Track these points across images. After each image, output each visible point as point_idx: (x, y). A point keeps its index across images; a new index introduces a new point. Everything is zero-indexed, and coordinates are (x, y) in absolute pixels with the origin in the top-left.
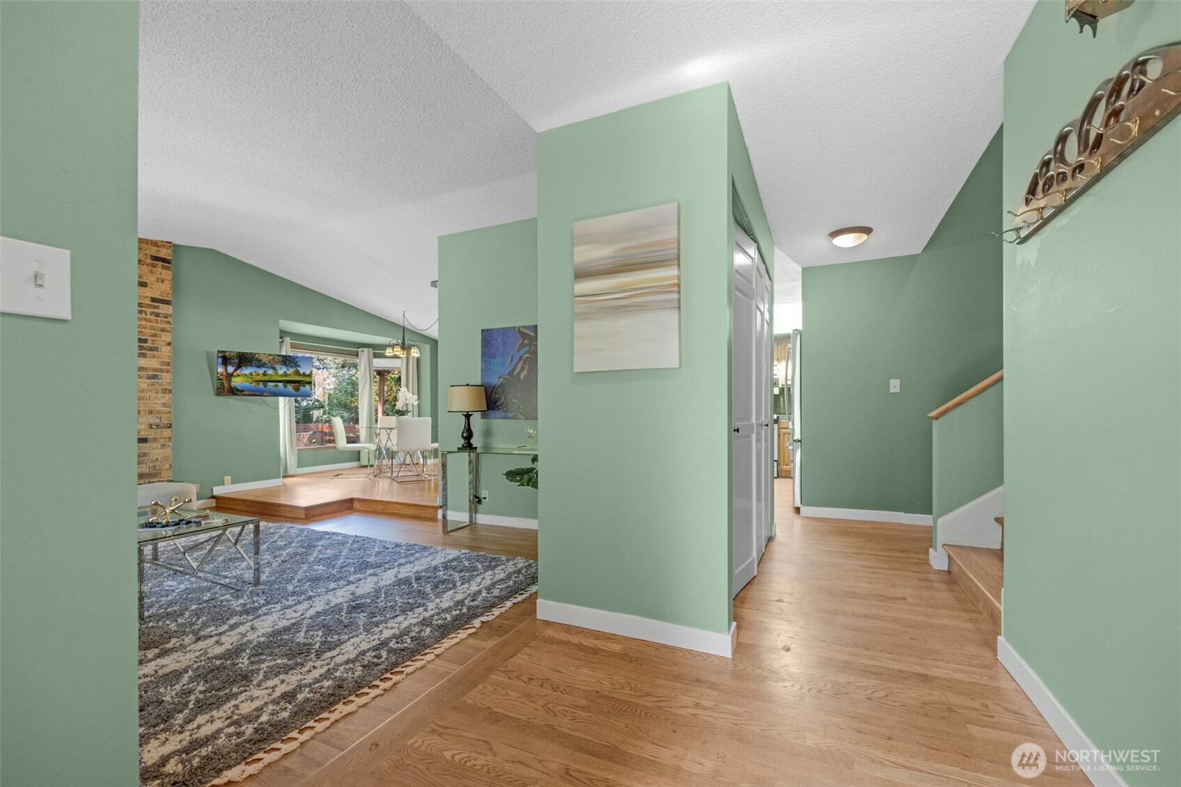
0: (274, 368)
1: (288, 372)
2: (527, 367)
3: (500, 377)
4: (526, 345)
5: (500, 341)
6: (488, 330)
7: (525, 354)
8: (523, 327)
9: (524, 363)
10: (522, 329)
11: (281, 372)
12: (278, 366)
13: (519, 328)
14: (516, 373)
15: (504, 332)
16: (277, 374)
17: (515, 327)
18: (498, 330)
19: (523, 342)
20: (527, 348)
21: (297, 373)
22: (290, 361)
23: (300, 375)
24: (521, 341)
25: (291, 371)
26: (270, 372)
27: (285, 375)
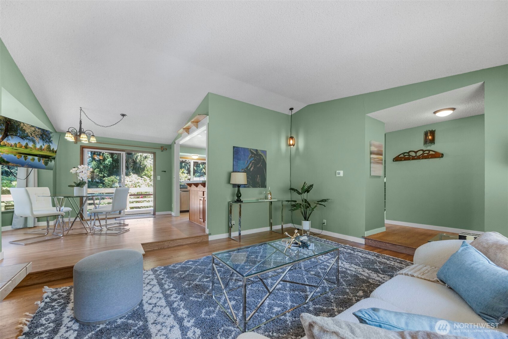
0: (34, 142)
1: (43, 147)
2: (253, 166)
3: (242, 169)
4: (253, 157)
5: (242, 153)
6: (237, 147)
7: (252, 160)
8: (252, 149)
9: (252, 164)
10: (251, 150)
11: (38, 146)
12: (37, 140)
13: (250, 149)
14: (249, 168)
15: (245, 149)
16: (35, 147)
17: (249, 149)
18: (241, 148)
19: (252, 155)
20: (253, 158)
21: (49, 148)
22: (46, 136)
23: (50, 151)
24: (251, 155)
25: (45, 146)
26: (31, 145)
27: (41, 149)
